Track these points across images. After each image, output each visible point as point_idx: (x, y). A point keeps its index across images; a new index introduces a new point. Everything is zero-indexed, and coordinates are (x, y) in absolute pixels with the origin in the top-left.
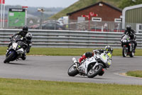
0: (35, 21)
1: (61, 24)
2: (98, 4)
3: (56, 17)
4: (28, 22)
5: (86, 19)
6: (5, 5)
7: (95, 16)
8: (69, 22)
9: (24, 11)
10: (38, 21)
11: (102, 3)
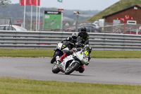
0: (71, 24)
1: (97, 27)
2: (133, 7)
3: (92, 20)
4: (64, 24)
5: (122, 22)
6: (40, 7)
7: (130, 19)
8: (105, 25)
9: (60, 13)
10: (74, 24)
11: (136, 6)
